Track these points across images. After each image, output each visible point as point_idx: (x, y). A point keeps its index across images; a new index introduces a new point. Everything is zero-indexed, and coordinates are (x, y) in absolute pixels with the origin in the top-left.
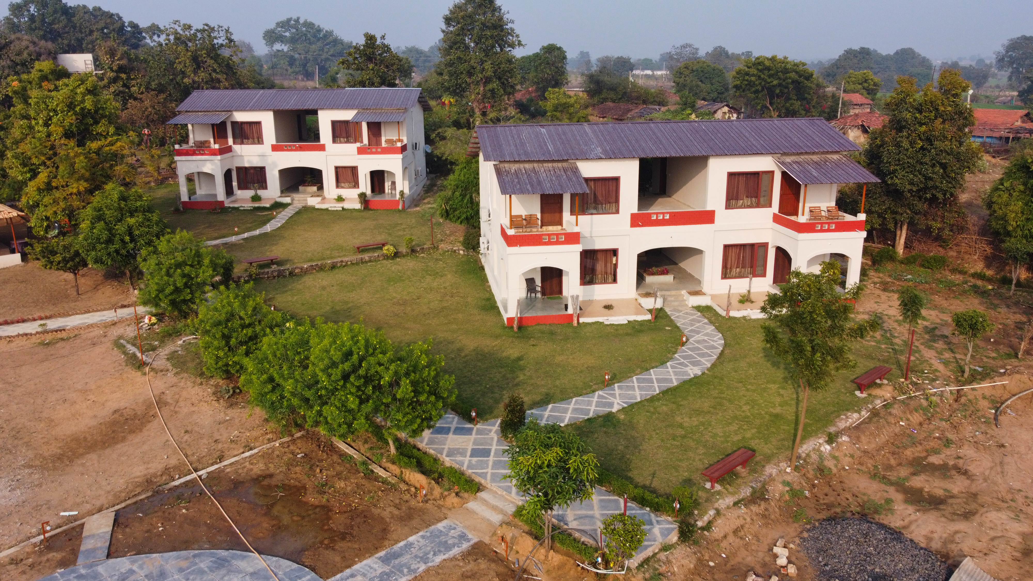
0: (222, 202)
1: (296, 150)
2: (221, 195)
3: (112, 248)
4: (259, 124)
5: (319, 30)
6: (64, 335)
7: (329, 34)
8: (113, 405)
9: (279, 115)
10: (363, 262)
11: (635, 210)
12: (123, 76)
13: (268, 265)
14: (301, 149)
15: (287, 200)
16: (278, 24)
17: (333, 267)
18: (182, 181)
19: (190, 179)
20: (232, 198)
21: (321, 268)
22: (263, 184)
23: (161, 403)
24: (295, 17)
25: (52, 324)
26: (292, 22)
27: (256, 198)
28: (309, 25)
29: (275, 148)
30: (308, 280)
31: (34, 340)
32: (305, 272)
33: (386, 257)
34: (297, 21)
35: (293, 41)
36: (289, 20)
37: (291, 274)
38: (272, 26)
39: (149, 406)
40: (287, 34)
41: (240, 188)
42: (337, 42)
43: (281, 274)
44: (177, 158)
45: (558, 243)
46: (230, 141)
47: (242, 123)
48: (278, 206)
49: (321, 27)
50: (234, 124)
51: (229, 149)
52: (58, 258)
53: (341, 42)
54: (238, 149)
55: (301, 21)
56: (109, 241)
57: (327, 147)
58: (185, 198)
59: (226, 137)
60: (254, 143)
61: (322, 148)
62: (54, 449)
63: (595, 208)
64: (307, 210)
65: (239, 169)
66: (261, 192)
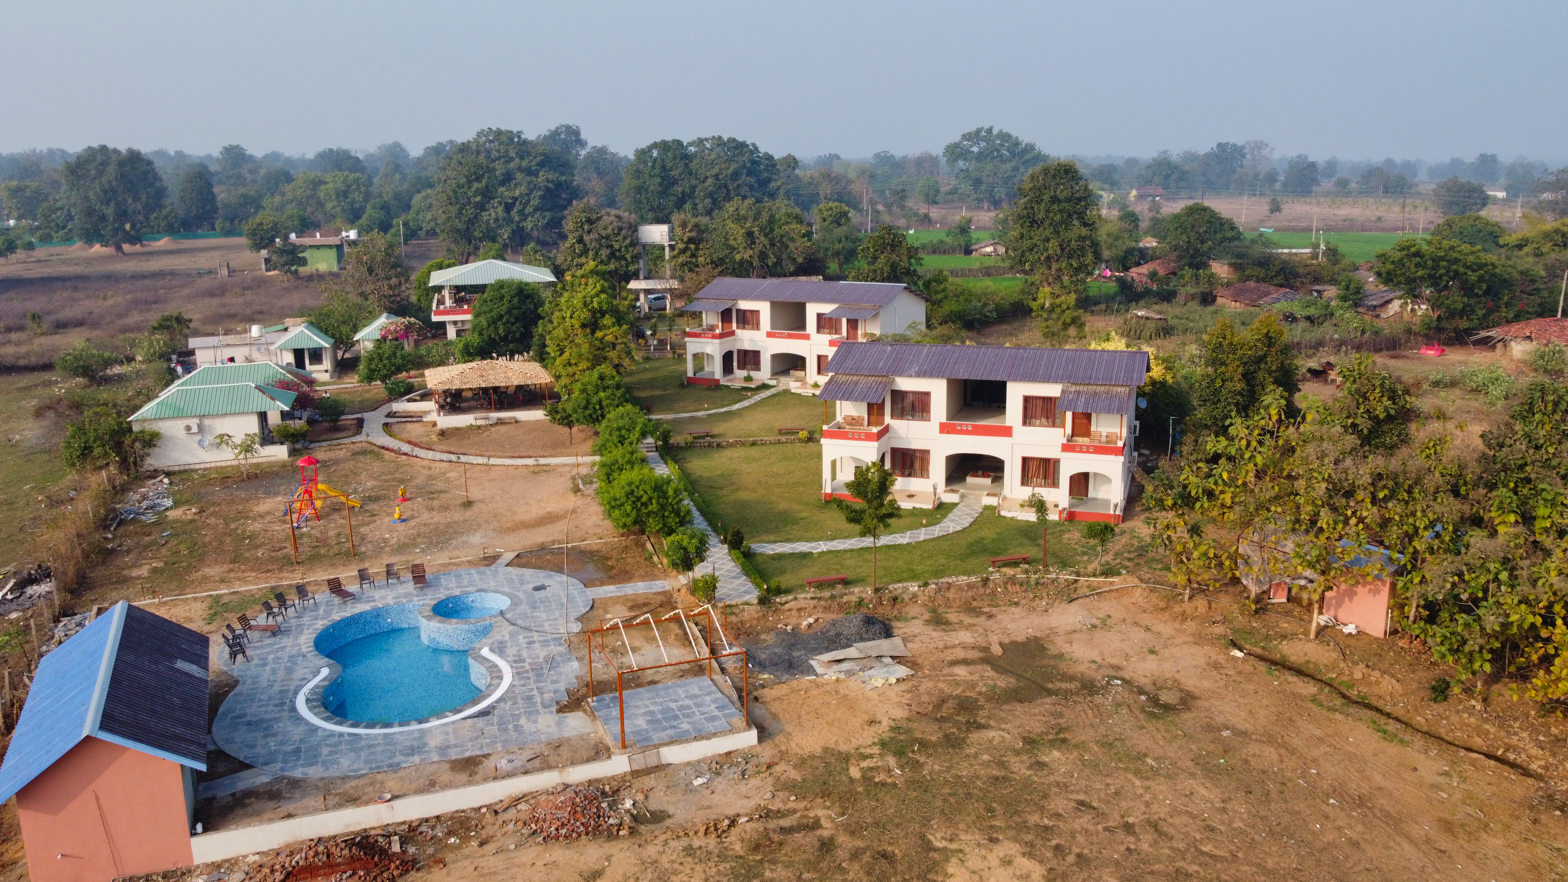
0: (718, 381)
1: (786, 337)
2: (718, 373)
3: (588, 412)
4: (758, 312)
5: (1017, 143)
6: (547, 468)
7: (1030, 148)
8: (549, 510)
9: (775, 305)
10: (779, 442)
11: (944, 420)
12: (692, 246)
13: (703, 437)
14: (790, 336)
15: (773, 382)
16: (964, 136)
17: (754, 444)
18: (689, 358)
19: (695, 356)
20: (731, 377)
21: (743, 444)
22: (757, 366)
23: (574, 511)
24: (986, 127)
25: (542, 461)
26: (983, 133)
27: (749, 379)
28: (1005, 137)
29: (769, 335)
30: (728, 453)
31: (531, 469)
32: (730, 445)
33: (801, 441)
34: (990, 131)
35: (981, 157)
36: (979, 131)
37: (718, 445)
38: (956, 138)
39: (567, 512)
40: (975, 149)
41: (739, 368)
42: (1039, 157)
43: (710, 445)
44: (687, 339)
45: (859, 439)
46: (734, 325)
47: (745, 311)
48: (765, 387)
49: (1020, 139)
50: (738, 311)
51: (732, 333)
52: (558, 417)
53: (1045, 158)
54: (740, 333)
55: (995, 132)
56: (586, 408)
57: (812, 337)
58: (690, 374)
59: (731, 322)
60: (753, 329)
61: (807, 337)
62: (509, 525)
63: (913, 416)
64: (787, 392)
65: (739, 351)
66: (753, 374)
